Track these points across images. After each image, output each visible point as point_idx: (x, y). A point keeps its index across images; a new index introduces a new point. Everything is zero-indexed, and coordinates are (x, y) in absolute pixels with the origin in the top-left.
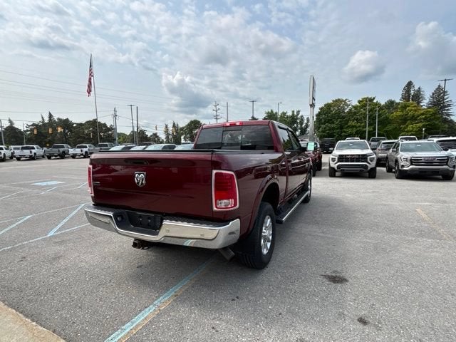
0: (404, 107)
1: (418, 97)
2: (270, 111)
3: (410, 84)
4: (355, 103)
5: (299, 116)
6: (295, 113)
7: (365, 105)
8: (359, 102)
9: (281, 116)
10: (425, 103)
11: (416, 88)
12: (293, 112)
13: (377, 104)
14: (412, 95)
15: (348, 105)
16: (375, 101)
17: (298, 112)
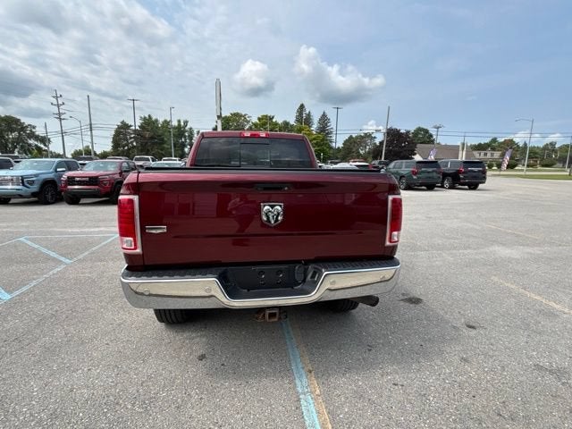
0: (300, 130)
1: (308, 121)
2: (147, 116)
3: (302, 107)
4: (255, 120)
5: (187, 128)
6: (182, 124)
7: (265, 124)
8: (259, 119)
9: (163, 126)
10: (315, 127)
11: (307, 112)
12: (179, 121)
13: (276, 124)
14: (303, 118)
15: (248, 122)
16: (274, 120)
17: (186, 122)
